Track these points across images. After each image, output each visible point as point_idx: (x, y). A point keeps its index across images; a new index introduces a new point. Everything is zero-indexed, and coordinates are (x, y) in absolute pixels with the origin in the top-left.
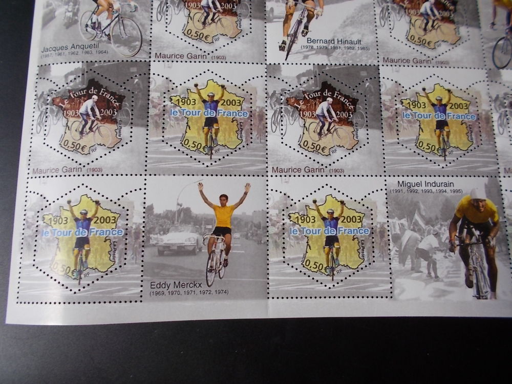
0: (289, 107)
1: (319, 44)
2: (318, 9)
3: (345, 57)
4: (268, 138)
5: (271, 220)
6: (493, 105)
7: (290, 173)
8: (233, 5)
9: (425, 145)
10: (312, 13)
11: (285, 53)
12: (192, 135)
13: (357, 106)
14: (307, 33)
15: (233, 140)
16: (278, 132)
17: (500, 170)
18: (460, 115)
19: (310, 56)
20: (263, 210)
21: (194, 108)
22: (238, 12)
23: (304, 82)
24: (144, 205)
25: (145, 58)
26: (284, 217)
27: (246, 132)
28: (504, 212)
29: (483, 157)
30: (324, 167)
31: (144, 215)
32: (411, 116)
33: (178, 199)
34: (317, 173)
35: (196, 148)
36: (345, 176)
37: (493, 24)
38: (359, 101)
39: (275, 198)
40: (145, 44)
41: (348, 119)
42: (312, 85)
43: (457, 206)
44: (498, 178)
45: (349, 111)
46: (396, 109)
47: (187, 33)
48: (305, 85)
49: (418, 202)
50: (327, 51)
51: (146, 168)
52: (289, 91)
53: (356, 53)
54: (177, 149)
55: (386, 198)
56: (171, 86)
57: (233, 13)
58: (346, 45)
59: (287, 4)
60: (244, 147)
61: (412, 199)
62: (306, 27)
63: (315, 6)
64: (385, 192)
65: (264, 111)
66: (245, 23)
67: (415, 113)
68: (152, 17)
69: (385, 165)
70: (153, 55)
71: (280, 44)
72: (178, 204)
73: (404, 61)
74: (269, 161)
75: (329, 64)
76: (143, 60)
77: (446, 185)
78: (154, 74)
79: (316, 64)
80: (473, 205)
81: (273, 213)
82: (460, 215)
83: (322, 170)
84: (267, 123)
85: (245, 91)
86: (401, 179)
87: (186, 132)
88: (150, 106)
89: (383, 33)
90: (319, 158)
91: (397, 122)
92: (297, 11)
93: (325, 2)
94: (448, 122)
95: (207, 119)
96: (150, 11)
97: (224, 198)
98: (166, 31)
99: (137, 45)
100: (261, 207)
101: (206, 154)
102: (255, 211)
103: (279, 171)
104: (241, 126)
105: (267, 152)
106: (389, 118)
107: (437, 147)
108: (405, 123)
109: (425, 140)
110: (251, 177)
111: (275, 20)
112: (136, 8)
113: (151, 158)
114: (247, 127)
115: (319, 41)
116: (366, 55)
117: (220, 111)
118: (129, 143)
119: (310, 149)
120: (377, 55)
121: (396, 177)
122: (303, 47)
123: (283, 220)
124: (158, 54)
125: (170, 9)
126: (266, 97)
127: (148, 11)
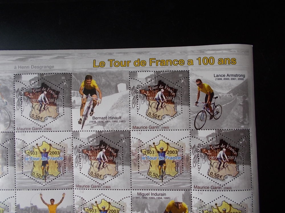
0: (84, 154)
1: (99, 120)
2: (99, 99)
3: (112, 127)
4: (74, 170)
5: (76, 210)
6: (192, 150)
7: (84, 188)
8: (54, 99)
9: (152, 174)
10: (95, 102)
11: (82, 125)
12: (36, 170)
13: (118, 153)
14: (93, 114)
15: (56, 172)
16: (78, 167)
17: (192, 186)
18: (172, 157)
19: (94, 127)
20: (72, 205)
21: (36, 156)
22: (57, 104)
23: (91, 141)
24: (15, 205)
25: (12, 131)
26: (82, 209)
27: (63, 168)
28: (192, 209)
29: (183, 180)
30: (101, 185)
31: (16, 209)
32: (146, 159)
33: (31, 201)
34: (97, 188)
35: (38, 176)
36: (111, 190)
37: (197, 103)
38: (119, 151)
39: (77, 200)
40: (12, 123)
41: (113, 160)
42: (95, 143)
43: (167, 206)
44: (190, 191)
45: (114, 156)
46: (138, 155)
47: (32, 116)
48: (91, 143)
49: (147, 203)
50: (103, 124)
51: (15, 187)
52: (84, 145)
53: (118, 124)
54: (29, 177)
55: (131, 201)
56: (25, 145)
57: (54, 104)
58: (113, 120)
59: (82, 97)
60: (61, 175)
61: (144, 202)
62: (92, 111)
63: (97, 98)
64: (131, 198)
65: (72, 156)
66: (61, 109)
67: (148, 157)
68: (14, 108)
69: (131, 184)
70: (16, 129)
71: (79, 121)
72: (31, 204)
73: (144, 128)
74: (74, 181)
75: (104, 131)
76: (11, 132)
77: (162, 195)
78: (17, 139)
79: (97, 131)
80: (175, 205)
81: (77, 206)
82: (168, 210)
83: (100, 187)
84: (73, 162)
85: (62, 146)
86: (139, 191)
87: (33, 169)
88: (16, 155)
89: (133, 112)
90: (98, 181)
91: (139, 161)
92: (87, 101)
93: (103, 95)
94: (166, 161)
95: (43, 162)
96: (14, 104)
97: (52, 201)
98: (22, 115)
99: (8, 124)
100: (71, 204)
101: (43, 179)
102: (68, 206)
103: (79, 187)
104: (60, 165)
105: (73, 177)
106: (134, 159)
107: (159, 175)
108: (143, 162)
109: (152, 171)
110: (65, 190)
111: (76, 107)
112: (6, 103)
113: (18, 182)
114: (63, 165)
115: (99, 118)
116: (123, 125)
117: (49, 158)
118: (7, 174)
119: (94, 176)
120: (130, 125)
121: (137, 190)
122: (90, 122)
123: (81, 210)
124: (18, 128)
125: (23, 103)
126: (73, 149)
127: (13, 105)
